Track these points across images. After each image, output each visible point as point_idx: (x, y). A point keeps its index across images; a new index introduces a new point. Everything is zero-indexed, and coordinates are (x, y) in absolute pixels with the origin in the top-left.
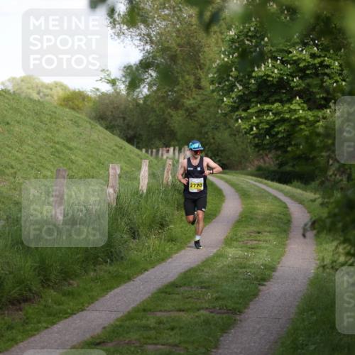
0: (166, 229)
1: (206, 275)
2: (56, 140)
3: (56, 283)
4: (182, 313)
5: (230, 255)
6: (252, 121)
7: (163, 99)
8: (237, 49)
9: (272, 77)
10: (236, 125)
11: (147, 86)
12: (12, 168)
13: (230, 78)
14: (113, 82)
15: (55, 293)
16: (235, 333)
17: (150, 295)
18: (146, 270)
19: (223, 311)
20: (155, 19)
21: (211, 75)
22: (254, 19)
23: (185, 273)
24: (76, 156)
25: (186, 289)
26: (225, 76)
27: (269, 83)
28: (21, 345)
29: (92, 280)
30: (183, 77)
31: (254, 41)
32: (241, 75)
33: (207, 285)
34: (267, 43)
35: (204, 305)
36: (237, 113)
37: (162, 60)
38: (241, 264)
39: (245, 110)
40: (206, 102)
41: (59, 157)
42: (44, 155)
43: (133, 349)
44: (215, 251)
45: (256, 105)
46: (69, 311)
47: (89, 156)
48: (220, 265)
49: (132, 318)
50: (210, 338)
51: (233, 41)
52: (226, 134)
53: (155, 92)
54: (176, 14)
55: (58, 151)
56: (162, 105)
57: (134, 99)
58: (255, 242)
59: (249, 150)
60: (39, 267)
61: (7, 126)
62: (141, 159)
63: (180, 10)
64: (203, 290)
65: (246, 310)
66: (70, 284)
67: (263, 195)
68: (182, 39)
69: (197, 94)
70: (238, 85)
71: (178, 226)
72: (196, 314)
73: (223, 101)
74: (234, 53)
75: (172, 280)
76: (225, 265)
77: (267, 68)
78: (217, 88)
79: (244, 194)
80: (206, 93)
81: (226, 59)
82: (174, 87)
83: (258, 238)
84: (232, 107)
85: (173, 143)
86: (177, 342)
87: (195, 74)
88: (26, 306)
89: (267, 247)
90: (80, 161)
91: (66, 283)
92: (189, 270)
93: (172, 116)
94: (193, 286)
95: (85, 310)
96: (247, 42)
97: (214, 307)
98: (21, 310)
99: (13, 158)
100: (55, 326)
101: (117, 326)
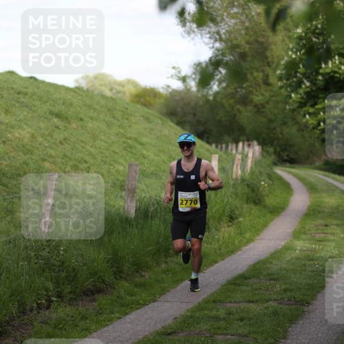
0: (235, 222)
1: (275, 267)
2: (128, 135)
3: (128, 275)
4: (251, 304)
5: (299, 248)
6: (319, 116)
7: (233, 95)
8: (304, 46)
9: (340, 74)
10: (304, 120)
11: (217, 83)
12: (86, 162)
13: (298, 75)
14: (184, 79)
15: (128, 285)
16: (303, 324)
17: (219, 286)
18: (216, 262)
19: (291, 302)
20: (225, 17)
21: (278, 72)
22: (321, 17)
23: (254, 265)
24: (148, 151)
25: (255, 280)
26: (293, 72)
27: (336, 80)
28: (95, 334)
29: (164, 272)
30: (252, 74)
31: (321, 38)
32: (309, 71)
33: (275, 277)
34: (333, 40)
35: (272, 297)
36: (304, 109)
37: (232, 58)
38: (309, 256)
39: (313, 106)
40: (274, 99)
41: (131, 152)
42: (117, 150)
43: (203, 339)
44: (283, 243)
45: (324, 101)
46: (141, 302)
47: (160, 151)
48: (288, 257)
49: (202, 309)
50: (279, 329)
51: (300, 38)
52: (294, 130)
53: (225, 88)
54: (245, 13)
55: (130, 147)
56: (231, 101)
57: (203, 96)
58: (322, 235)
59: (317, 145)
60: (112, 259)
61: (81, 123)
62: (211, 154)
63: (249, 8)
64: (272, 282)
65: (314, 302)
66: (141, 276)
67: (331, 190)
68: (250, 36)
69: (266, 91)
70: (305, 81)
71: (247, 219)
72: (265, 305)
73: (291, 97)
74: (301, 50)
75: (241, 272)
76: (292, 258)
77: (334, 65)
78: (285, 84)
79: (312, 188)
80: (274, 89)
81: (294, 56)
82: (243, 84)
83: (326, 231)
84: (300, 103)
85: (242, 138)
86: (246, 332)
87: (263, 71)
88: (100, 297)
89: (334, 240)
90: (152, 156)
91: (138, 275)
92: (258, 263)
93: (240, 112)
94: (262, 277)
95: (156, 301)
96: (314, 39)
97: (283, 299)
98: (94, 300)
99: (87, 153)
100: (127, 316)
101: (187, 316)
